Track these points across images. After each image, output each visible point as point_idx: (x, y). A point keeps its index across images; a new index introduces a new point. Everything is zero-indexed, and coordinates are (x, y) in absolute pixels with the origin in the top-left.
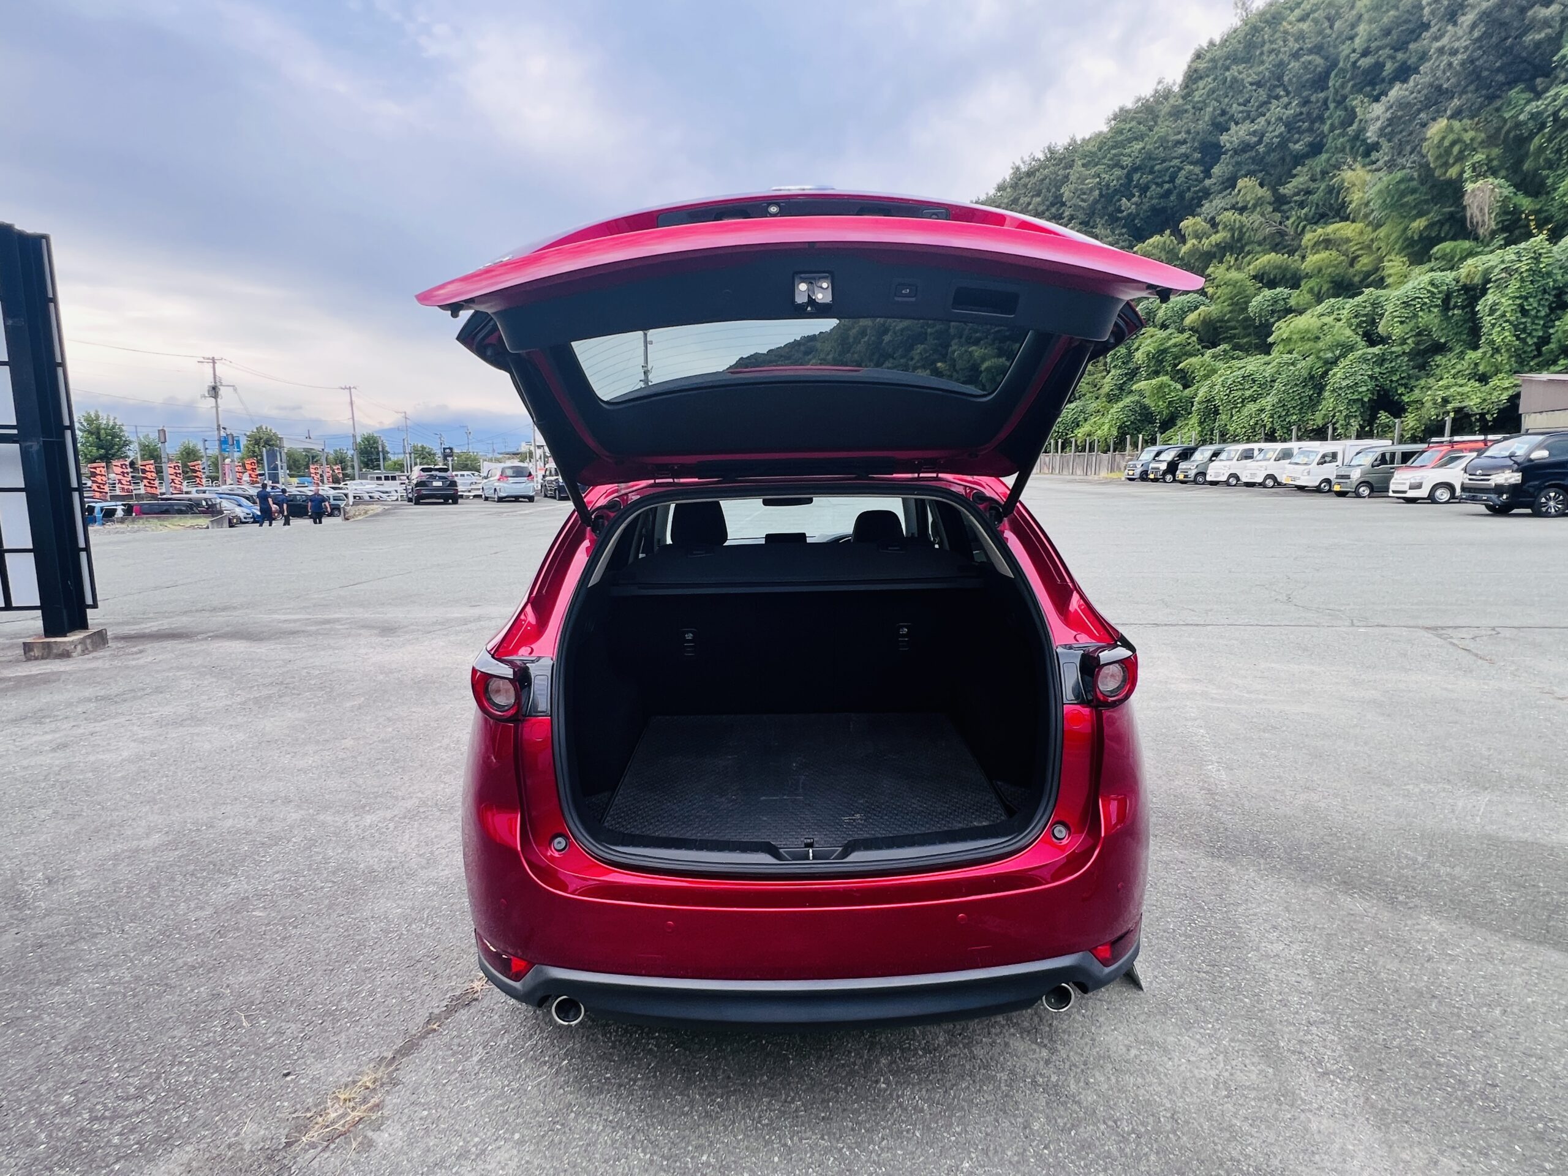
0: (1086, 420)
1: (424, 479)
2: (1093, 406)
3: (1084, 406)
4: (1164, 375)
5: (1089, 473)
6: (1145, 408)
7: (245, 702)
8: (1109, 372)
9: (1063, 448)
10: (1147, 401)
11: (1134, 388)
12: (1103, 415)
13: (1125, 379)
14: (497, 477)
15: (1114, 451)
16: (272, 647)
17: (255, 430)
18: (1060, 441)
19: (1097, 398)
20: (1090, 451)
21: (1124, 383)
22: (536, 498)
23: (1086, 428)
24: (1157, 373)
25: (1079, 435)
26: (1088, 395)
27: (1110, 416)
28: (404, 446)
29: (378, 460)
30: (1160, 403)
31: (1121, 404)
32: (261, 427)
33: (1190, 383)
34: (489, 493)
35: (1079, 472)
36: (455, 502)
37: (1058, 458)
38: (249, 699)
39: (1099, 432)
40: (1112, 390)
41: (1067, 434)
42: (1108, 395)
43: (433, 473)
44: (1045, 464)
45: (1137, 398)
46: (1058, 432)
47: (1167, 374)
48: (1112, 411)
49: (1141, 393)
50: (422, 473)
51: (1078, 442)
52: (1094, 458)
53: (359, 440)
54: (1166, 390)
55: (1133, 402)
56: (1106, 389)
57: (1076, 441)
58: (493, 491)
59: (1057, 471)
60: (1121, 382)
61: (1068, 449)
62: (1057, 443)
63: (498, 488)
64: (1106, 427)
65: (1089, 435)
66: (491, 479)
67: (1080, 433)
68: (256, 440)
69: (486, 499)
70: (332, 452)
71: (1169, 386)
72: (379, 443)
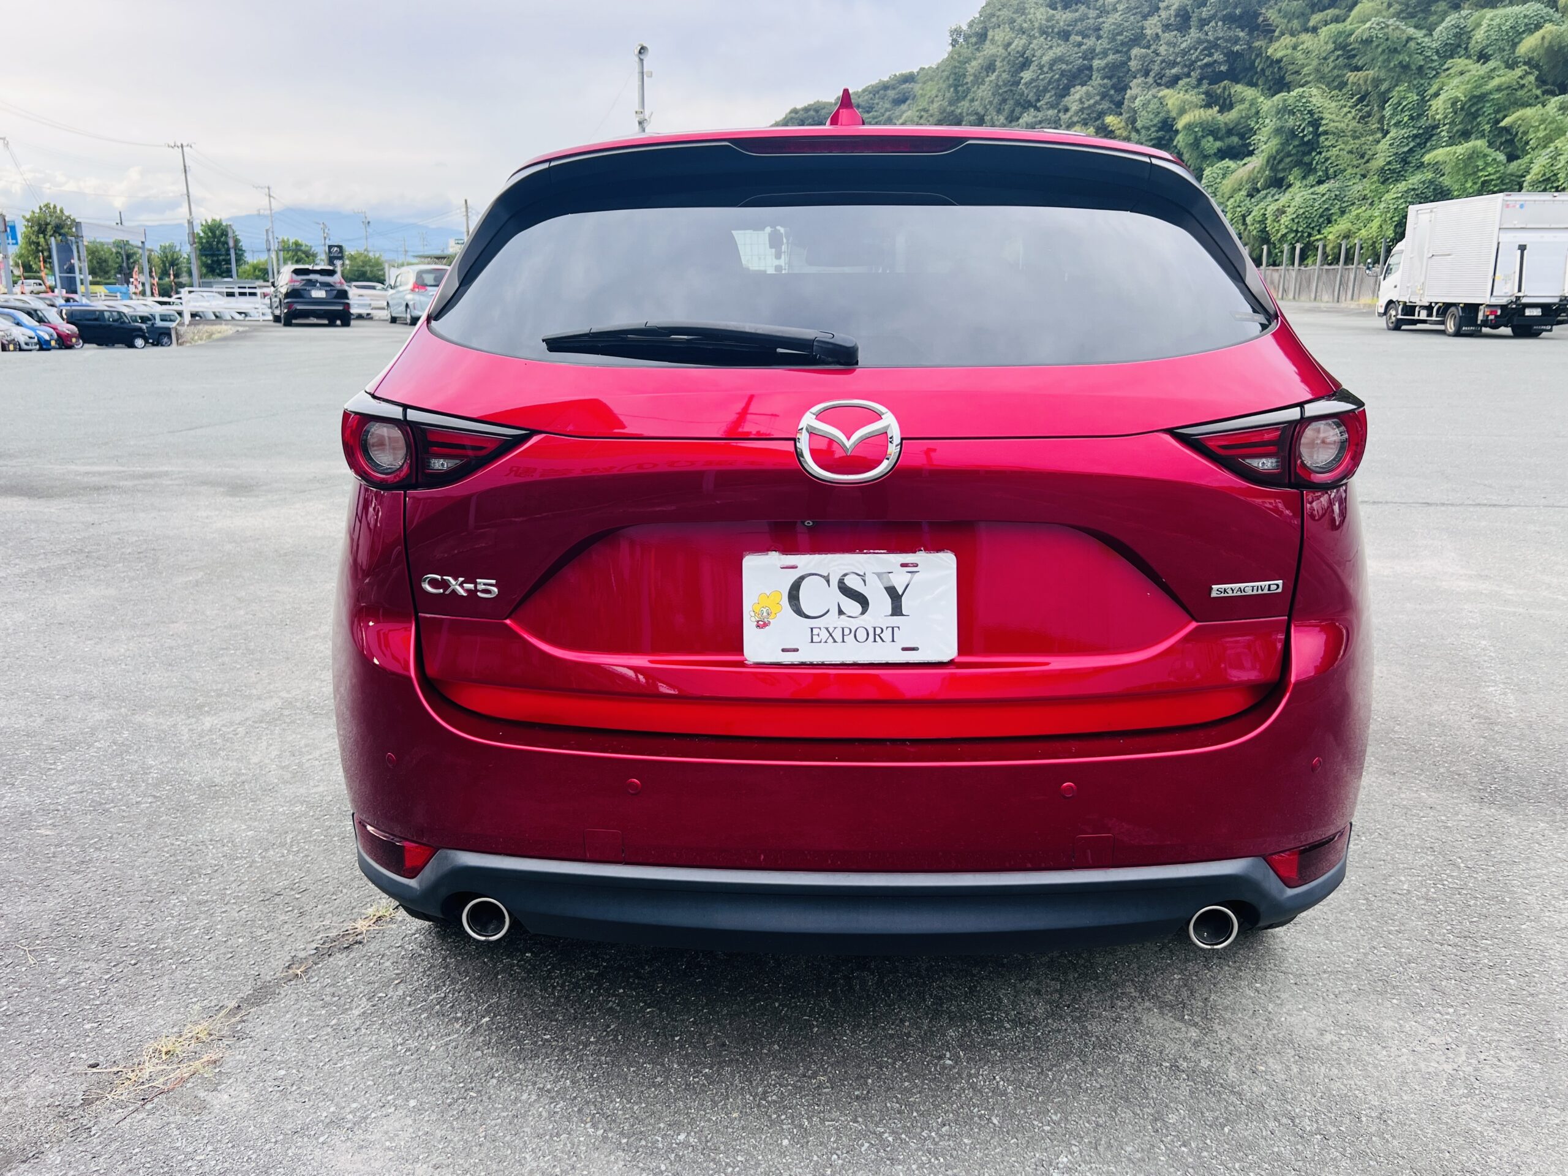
0: (1343, 213)
1: (298, 285)
2: (1358, 188)
3: (1340, 189)
4: (1477, 139)
5: (1343, 298)
6: (1441, 192)
7: (27, 573)
8: (1388, 132)
9: (1303, 258)
10: (1445, 181)
11: (1427, 158)
12: (1372, 204)
13: (1412, 145)
14: (410, 286)
16: (67, 506)
17: (37, 210)
18: (1298, 246)
19: (1364, 176)
20: (1346, 263)
21: (1411, 151)
23: (1342, 225)
24: (1466, 135)
25: (1330, 237)
26: (1349, 171)
27: (1382, 205)
28: (268, 240)
29: (228, 262)
30: (1469, 185)
31: (1402, 186)
32: (47, 206)
33: (1519, 153)
34: (399, 311)
35: (1326, 297)
36: (346, 323)
37: (1293, 274)
38: (32, 570)
39: (1363, 231)
40: (1389, 163)
41: (1310, 235)
42: (1382, 171)
43: (312, 277)
44: (1272, 283)
45: (1430, 175)
46: (1297, 231)
47: (1483, 136)
48: (1387, 197)
49: (1436, 167)
50: (295, 277)
51: (1328, 249)
52: (1352, 276)
53: (198, 230)
54: (1480, 163)
55: (1424, 182)
56: (1379, 162)
57: (1325, 246)
58: (403, 308)
59: (1291, 296)
60: (1406, 149)
61: (1310, 261)
62: (1294, 248)
63: (411, 303)
64: (1375, 224)
65: (1347, 237)
66: (401, 289)
67: (1332, 233)
68: (39, 225)
69: (394, 320)
70: (158, 248)
71: (1485, 156)
72: (230, 234)
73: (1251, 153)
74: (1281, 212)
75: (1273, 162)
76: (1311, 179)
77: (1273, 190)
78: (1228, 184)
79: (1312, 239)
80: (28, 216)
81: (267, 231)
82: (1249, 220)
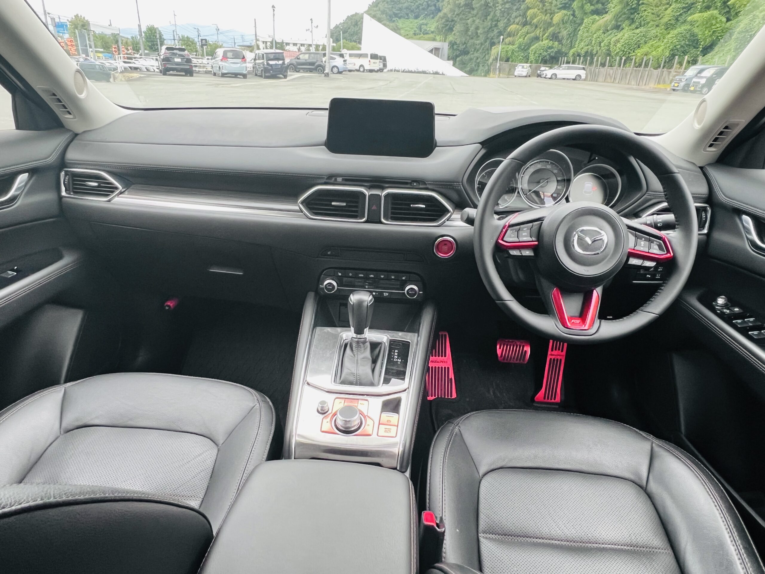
0: (646, 43)
1: (168, 55)
2: (654, 31)
3: (646, 32)
4: (713, 10)
5: (641, 83)
6: (693, 35)
8: (671, 5)
9: (624, 64)
10: (696, 30)
11: (689, 18)
12: (659, 40)
13: (682, 12)
14: (221, 58)
15: (663, 68)
17: (74, 18)
18: (624, 58)
19: (657, 26)
20: (644, 67)
21: (681, 15)
22: (248, 76)
23: (645, 49)
24: (708, 8)
25: (639, 54)
26: (652, 23)
27: (666, 40)
29: (157, 45)
30: (707, 32)
31: (676, 32)
32: (77, 15)
33: (732, 18)
34: (216, 70)
35: (633, 83)
36: (191, 75)
37: (620, 71)
39: (654, 52)
40: (670, 20)
41: (629, 53)
42: (666, 24)
43: (175, 51)
44: (609, 74)
45: (689, 27)
46: (624, 51)
47: (717, 9)
48: (670, 36)
49: (692, 24)
50: (167, 51)
51: (637, 60)
52: (647, 73)
54: (714, 22)
55: (686, 30)
56: (665, 20)
57: (636, 59)
58: (218, 68)
59: (617, 81)
60: (678, 14)
61: (628, 65)
62: (621, 59)
63: (221, 66)
64: (660, 50)
65: (646, 55)
66: (217, 59)
67: (639, 52)
68: (75, 24)
69: (215, 74)
71: (717, 18)
72: (158, 32)
73: (606, 13)
74: (618, 41)
75: (617, 17)
76: (633, 26)
77: (615, 31)
78: (594, 27)
79: (630, 55)
80: (70, 20)
81: (174, 31)
82: (602, 44)
